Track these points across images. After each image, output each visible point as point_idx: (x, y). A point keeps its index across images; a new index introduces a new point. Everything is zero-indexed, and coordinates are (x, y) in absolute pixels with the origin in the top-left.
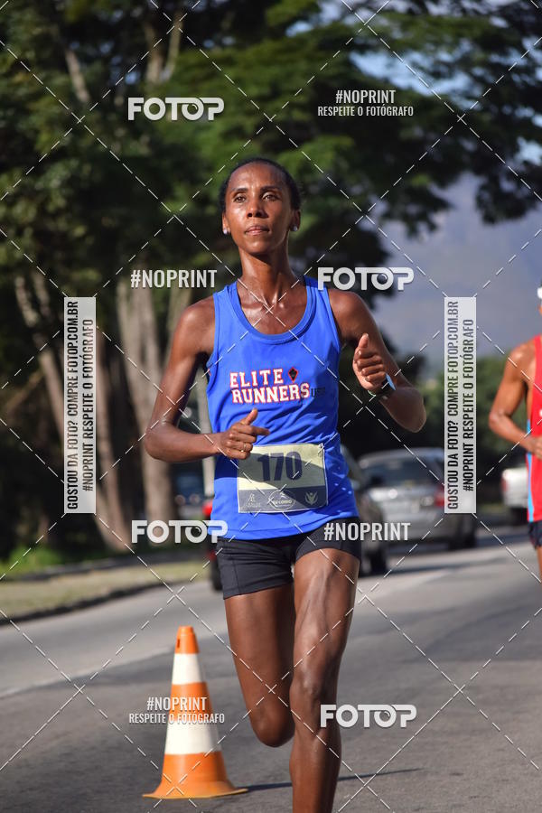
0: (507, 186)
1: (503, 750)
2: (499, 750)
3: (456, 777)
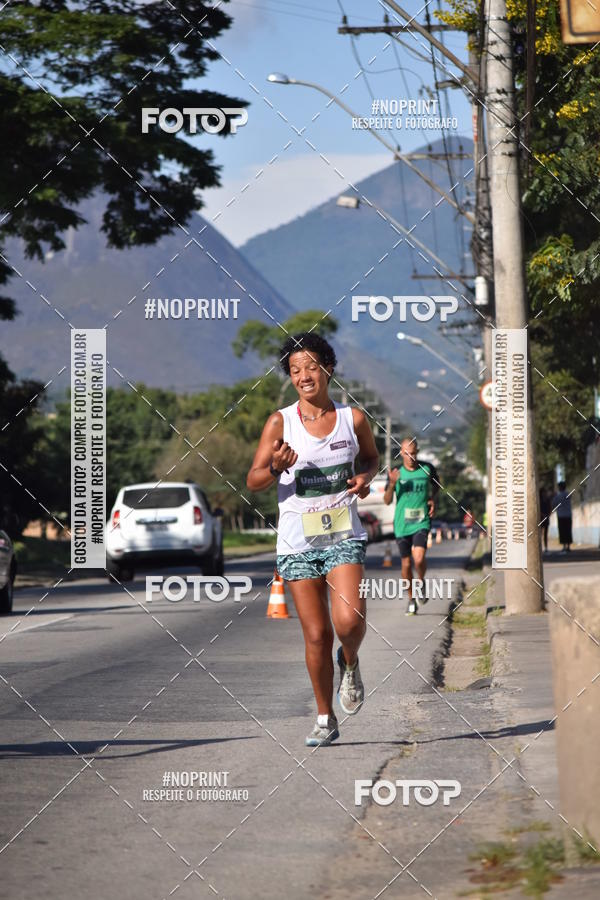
0: (140, 206)
1: (94, 818)
2: (90, 818)
3: (40, 845)
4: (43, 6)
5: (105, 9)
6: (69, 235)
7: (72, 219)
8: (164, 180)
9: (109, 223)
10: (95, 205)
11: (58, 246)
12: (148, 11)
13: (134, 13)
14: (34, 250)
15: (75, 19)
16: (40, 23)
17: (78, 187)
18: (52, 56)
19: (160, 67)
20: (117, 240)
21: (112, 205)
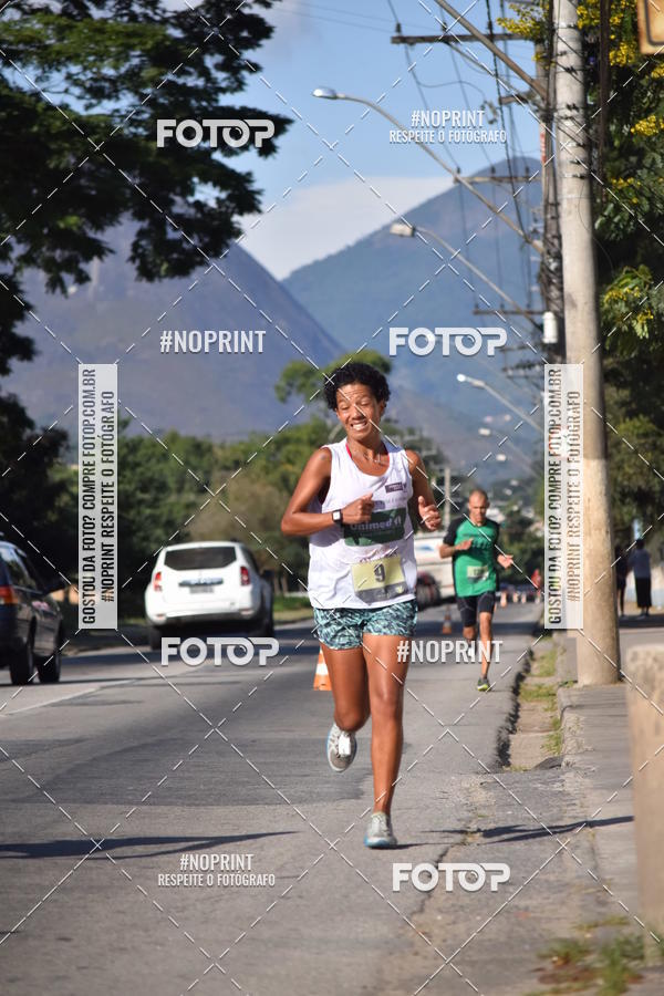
0: (172, 235)
1: (123, 912)
2: (119, 912)
3: (63, 942)
4: (65, 13)
5: (133, 17)
6: (94, 267)
7: (97, 250)
8: (199, 205)
9: (137, 253)
10: (122, 234)
11: (82, 278)
12: (181, 19)
13: (165, 21)
14: (56, 283)
15: (100, 28)
16: (61, 32)
17: (104, 213)
18: (75, 69)
19: (194, 81)
20: (147, 273)
21: (141, 234)
